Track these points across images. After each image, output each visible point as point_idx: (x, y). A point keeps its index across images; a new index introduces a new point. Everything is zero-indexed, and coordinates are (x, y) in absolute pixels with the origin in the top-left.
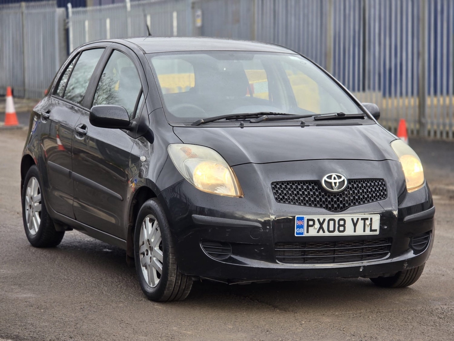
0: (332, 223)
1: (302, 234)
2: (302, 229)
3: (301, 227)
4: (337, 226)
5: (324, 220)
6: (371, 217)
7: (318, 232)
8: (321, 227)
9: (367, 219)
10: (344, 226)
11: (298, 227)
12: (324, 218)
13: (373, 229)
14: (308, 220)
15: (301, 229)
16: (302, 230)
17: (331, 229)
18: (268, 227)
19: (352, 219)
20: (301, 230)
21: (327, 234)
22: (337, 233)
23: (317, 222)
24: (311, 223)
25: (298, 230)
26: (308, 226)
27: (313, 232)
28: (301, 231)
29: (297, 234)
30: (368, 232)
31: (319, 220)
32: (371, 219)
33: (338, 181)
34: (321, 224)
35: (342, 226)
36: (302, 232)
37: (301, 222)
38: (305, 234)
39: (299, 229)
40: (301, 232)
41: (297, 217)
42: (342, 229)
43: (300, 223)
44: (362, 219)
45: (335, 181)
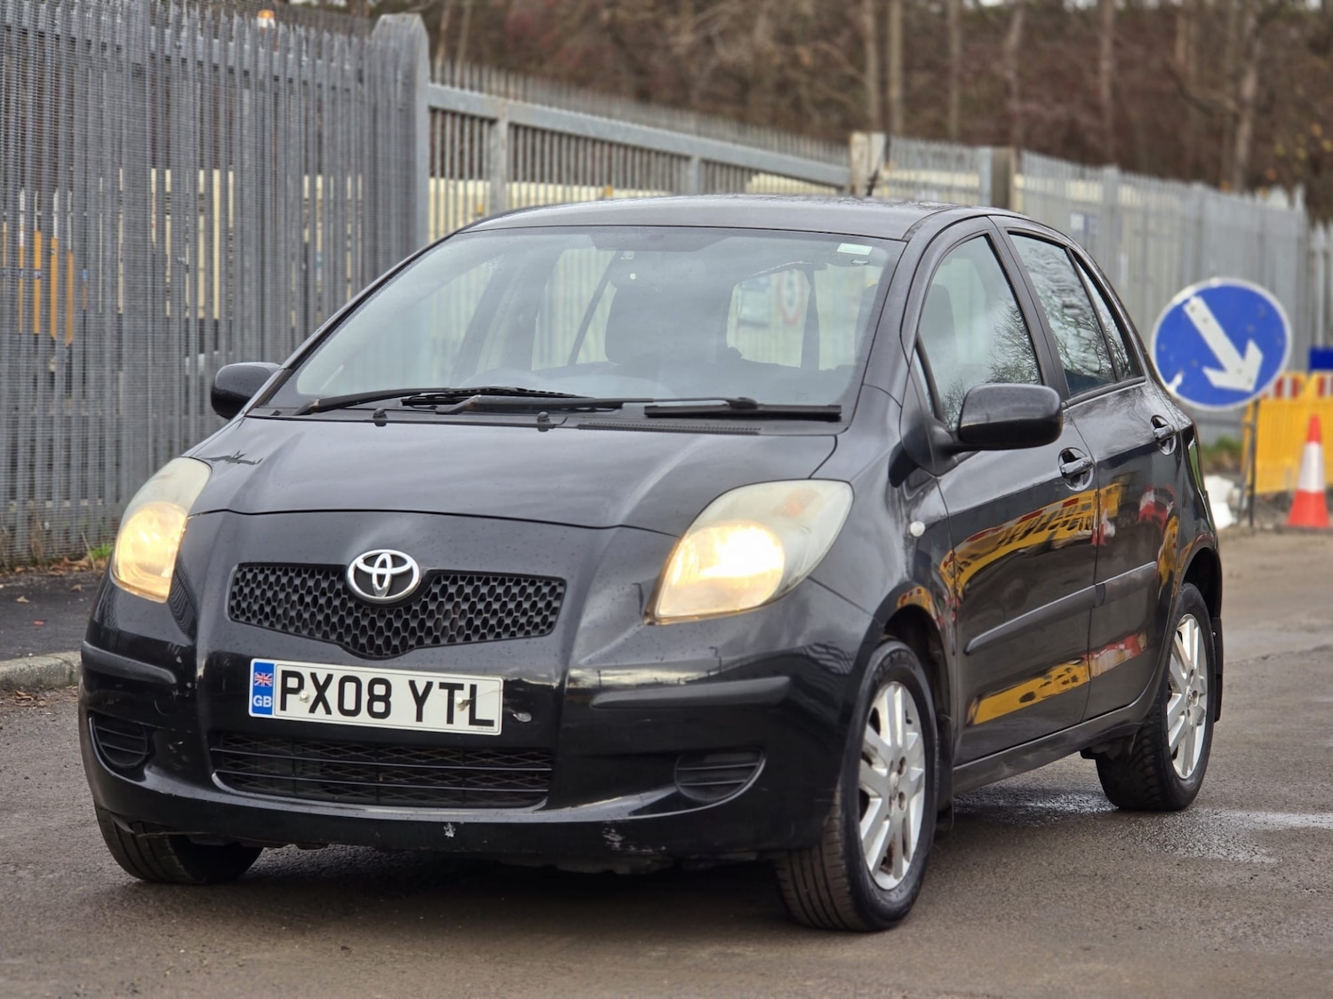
0: (350, 688)
1: (269, 711)
2: (269, 698)
3: (266, 691)
4: (365, 697)
5: (329, 678)
6: (474, 683)
7: (313, 710)
8: (321, 698)
9: (461, 687)
10: (386, 699)
11: (258, 690)
12: (330, 672)
13: (479, 716)
14: (286, 674)
15: (265, 697)
16: (269, 701)
17: (350, 704)
18: (189, 685)
19: (412, 684)
20: (265, 701)
21: (337, 718)
22: (364, 719)
23: (308, 682)
24: (292, 683)
25: (258, 699)
26: (286, 691)
27: (297, 709)
28: (267, 704)
29: (256, 710)
30: (461, 725)
31: (313, 676)
32: (473, 688)
33: (389, 571)
34: (321, 689)
35: (379, 698)
36: (269, 706)
37: (266, 678)
38: (277, 714)
39: (260, 697)
40: (265, 706)
41: (256, 664)
42: (379, 707)
43: (263, 679)
44: (442, 686)
45: (382, 571)
